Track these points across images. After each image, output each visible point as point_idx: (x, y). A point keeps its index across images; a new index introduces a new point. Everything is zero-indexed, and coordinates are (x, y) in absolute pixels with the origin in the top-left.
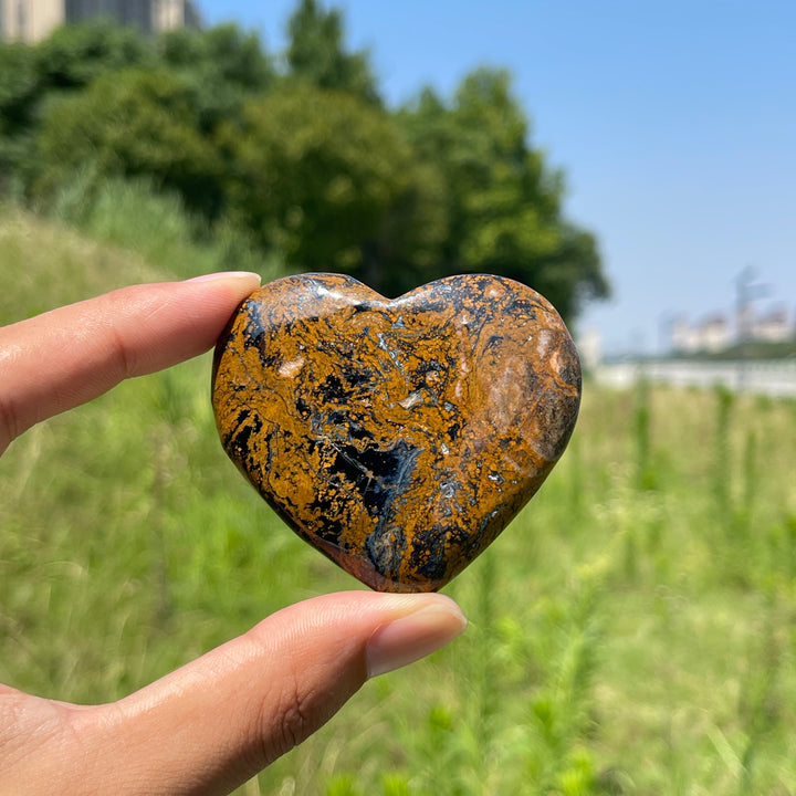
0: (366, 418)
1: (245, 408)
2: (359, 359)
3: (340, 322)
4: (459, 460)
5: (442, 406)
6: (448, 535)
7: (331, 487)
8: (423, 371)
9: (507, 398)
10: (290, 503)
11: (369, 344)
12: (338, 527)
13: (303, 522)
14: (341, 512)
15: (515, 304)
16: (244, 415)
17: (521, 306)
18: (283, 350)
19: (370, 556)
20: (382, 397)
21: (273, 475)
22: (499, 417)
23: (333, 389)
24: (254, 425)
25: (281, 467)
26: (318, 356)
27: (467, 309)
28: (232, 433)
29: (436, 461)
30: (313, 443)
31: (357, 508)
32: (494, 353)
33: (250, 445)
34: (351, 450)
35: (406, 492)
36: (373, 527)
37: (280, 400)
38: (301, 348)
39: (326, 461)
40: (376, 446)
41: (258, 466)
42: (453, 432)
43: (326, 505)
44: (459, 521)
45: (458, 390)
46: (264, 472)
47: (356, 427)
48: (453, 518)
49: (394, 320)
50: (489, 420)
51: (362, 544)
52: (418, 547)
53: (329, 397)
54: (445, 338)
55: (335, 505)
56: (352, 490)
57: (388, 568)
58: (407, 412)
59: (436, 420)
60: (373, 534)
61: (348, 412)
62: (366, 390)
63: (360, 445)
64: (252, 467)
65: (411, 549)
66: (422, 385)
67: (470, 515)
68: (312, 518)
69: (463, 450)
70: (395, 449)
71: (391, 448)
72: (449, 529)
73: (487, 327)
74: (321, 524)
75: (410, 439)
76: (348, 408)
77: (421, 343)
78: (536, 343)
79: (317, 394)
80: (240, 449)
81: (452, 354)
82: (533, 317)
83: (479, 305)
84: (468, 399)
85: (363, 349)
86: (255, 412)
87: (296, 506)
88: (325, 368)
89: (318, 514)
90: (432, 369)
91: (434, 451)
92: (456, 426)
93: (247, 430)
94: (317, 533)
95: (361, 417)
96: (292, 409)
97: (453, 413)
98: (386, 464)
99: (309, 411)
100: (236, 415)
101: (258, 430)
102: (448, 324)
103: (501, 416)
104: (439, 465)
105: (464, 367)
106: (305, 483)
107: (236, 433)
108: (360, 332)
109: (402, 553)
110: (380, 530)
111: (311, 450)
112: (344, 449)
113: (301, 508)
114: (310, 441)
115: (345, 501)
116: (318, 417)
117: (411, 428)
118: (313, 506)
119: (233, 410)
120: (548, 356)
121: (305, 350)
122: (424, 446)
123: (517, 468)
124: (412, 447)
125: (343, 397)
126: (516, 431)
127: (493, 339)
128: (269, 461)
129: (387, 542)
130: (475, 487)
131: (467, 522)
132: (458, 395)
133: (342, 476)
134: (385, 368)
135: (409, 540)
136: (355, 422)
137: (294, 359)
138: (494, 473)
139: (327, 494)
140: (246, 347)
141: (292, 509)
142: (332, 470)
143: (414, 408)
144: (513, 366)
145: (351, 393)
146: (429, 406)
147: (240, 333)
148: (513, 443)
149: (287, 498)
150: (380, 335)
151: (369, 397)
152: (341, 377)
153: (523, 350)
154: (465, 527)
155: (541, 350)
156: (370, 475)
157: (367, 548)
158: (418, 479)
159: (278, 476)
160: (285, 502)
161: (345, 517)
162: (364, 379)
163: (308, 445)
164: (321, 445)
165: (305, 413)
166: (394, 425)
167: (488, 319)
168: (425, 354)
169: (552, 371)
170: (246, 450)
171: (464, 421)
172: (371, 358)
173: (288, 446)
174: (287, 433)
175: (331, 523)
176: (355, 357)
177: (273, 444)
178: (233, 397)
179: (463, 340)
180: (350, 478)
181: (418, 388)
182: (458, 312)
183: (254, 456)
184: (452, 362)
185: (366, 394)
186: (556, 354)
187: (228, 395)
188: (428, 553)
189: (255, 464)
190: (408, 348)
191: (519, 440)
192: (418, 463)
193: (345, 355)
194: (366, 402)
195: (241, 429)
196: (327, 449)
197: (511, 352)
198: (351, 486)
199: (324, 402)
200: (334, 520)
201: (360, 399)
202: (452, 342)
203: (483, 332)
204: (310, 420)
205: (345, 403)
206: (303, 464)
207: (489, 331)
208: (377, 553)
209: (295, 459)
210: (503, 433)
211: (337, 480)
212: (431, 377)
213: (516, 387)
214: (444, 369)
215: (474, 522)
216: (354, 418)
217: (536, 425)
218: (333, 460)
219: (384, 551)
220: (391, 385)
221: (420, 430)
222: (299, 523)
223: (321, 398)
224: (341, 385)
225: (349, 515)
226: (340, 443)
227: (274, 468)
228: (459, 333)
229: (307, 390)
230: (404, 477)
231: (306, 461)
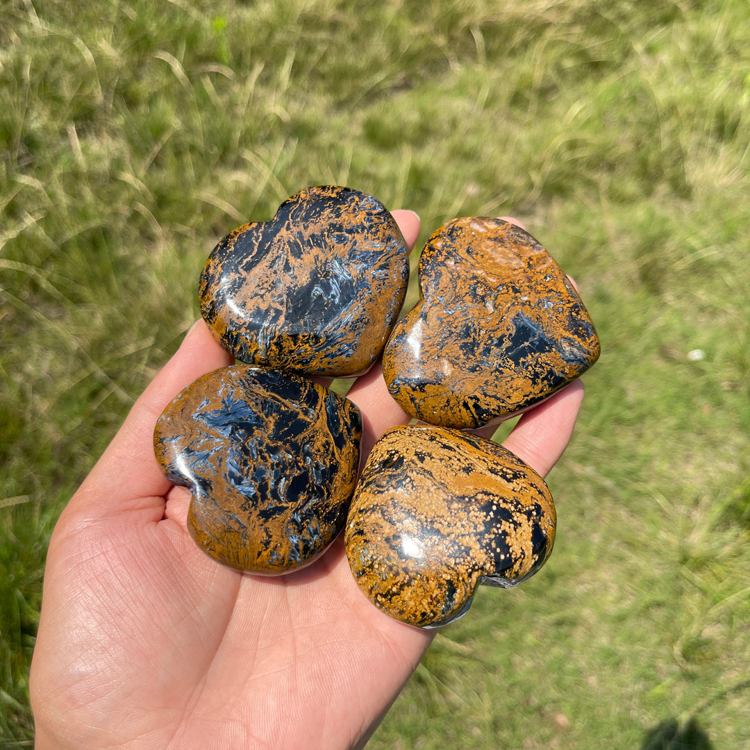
0: (492, 335)
1: (461, 403)
2: (455, 328)
3: (429, 332)
4: (533, 293)
5: (499, 291)
6: (574, 314)
7: (527, 368)
8: (475, 295)
9: (505, 256)
10: (527, 396)
11: (448, 319)
12: (551, 373)
13: (541, 392)
14: (543, 368)
15: (450, 235)
16: (466, 405)
17: (452, 232)
18: (434, 369)
19: (573, 361)
20: (482, 322)
21: (507, 400)
22: (514, 263)
23: (469, 348)
24: (474, 401)
25: (505, 393)
26: (445, 350)
27: (445, 259)
28: (473, 416)
29: (530, 305)
30: (497, 370)
31: (543, 357)
32: (477, 254)
33: (485, 407)
34: (508, 349)
35: (543, 328)
36: (557, 352)
37: (464, 380)
38: (436, 358)
39: (510, 366)
40: (511, 335)
41: (499, 407)
42: (516, 291)
43: (536, 375)
44: (568, 305)
45: (492, 280)
46: (504, 405)
47: (495, 343)
48: (565, 308)
49: (438, 301)
50: (515, 269)
51: (565, 362)
52: (576, 333)
53: (472, 351)
54: (459, 277)
55: (538, 370)
56: (532, 357)
57: (582, 354)
58: (496, 311)
59: (506, 298)
60: (561, 355)
61: (485, 344)
62: (475, 330)
63: (507, 343)
64: (498, 412)
65: (576, 336)
66: (483, 298)
67: (566, 299)
68: (540, 386)
69: (528, 289)
70: (516, 325)
71: (514, 327)
72: (571, 312)
73: (459, 252)
74: (545, 382)
75: (513, 315)
76: (483, 343)
77: (457, 291)
78: (477, 232)
79: (468, 358)
80: (485, 415)
81: (470, 276)
82: (461, 228)
83: (444, 253)
84: (499, 276)
85: (450, 324)
86: (467, 397)
87: (531, 392)
88: (455, 348)
89: (540, 381)
90: (475, 289)
91: (523, 304)
92: (513, 287)
93: (476, 406)
94: (549, 387)
95: (490, 338)
96: (472, 375)
97: (505, 287)
98: (523, 332)
99: (478, 366)
100: (464, 410)
101: (478, 400)
102: (451, 273)
103: (514, 262)
104: (532, 304)
105: (479, 272)
106: (519, 382)
107: (474, 414)
108: (439, 322)
109: (576, 342)
110: (560, 349)
111: (501, 372)
112: (507, 353)
113: (532, 390)
114: (495, 371)
115: (537, 363)
116: (482, 362)
117: (506, 313)
118: (534, 383)
119: (460, 411)
120: (486, 228)
121: (439, 357)
122: (519, 309)
123: (545, 266)
124: (518, 315)
125: (475, 344)
126: (525, 258)
127: (468, 251)
128: (498, 399)
129: (568, 349)
130: (551, 291)
131: (569, 302)
132: (495, 281)
133: (522, 360)
134: (466, 315)
135: (571, 336)
136: (492, 342)
137: (442, 365)
138: (546, 278)
139: (530, 372)
140: (424, 391)
141: (531, 396)
142: (517, 364)
143: (495, 307)
144: (487, 247)
145: (474, 338)
146: (496, 298)
147: (412, 393)
148: (531, 262)
149: (524, 396)
150: (445, 312)
151: (480, 329)
152: (463, 341)
153: (479, 239)
154: (572, 304)
155: (482, 230)
156: (527, 344)
157: (568, 361)
158: (537, 318)
159: (509, 397)
160: (526, 398)
161: (547, 366)
162: (468, 328)
163: (497, 373)
164: (500, 365)
165: (478, 369)
166: (501, 321)
167: (455, 251)
168: (465, 291)
169: (496, 229)
170: (487, 411)
171: (511, 283)
172: (457, 321)
173: (494, 385)
174: (486, 383)
175: (547, 376)
176: (453, 330)
177: (489, 393)
178: (452, 408)
179: (463, 268)
180: (525, 356)
181: (484, 301)
182: (445, 265)
183: (492, 407)
184: (475, 277)
185: (478, 331)
186: (485, 224)
187: (449, 412)
188: (581, 328)
189: (497, 408)
190: (458, 298)
191: (530, 259)
192: (528, 315)
193: (450, 335)
194: (482, 332)
195: (473, 410)
196: (504, 363)
197: (479, 245)
198: (530, 356)
199: (474, 356)
200: (546, 373)
201: (479, 335)
202: (463, 274)
203: (462, 256)
204: (483, 367)
205: (479, 344)
206: (508, 379)
207: (462, 253)
208: (572, 356)
209: (503, 383)
210: (524, 265)
211: (524, 363)
212: (480, 291)
213: (500, 249)
214: (477, 283)
215: (569, 298)
216: (489, 342)
217: (524, 248)
218: (511, 362)
219: (572, 352)
220: (477, 315)
221: (509, 308)
222: (540, 395)
223: (472, 356)
224: (468, 343)
225: (546, 364)
226: (502, 354)
227: (504, 398)
228: (458, 269)
229: (464, 363)
230: (534, 326)
231: (506, 377)
